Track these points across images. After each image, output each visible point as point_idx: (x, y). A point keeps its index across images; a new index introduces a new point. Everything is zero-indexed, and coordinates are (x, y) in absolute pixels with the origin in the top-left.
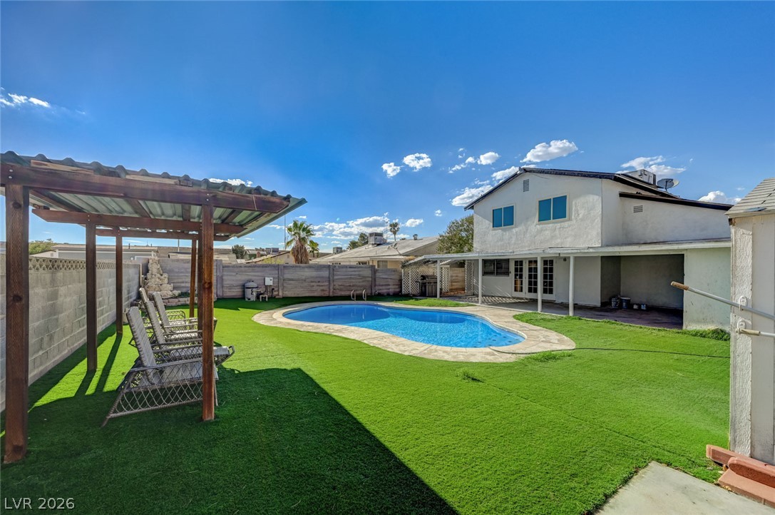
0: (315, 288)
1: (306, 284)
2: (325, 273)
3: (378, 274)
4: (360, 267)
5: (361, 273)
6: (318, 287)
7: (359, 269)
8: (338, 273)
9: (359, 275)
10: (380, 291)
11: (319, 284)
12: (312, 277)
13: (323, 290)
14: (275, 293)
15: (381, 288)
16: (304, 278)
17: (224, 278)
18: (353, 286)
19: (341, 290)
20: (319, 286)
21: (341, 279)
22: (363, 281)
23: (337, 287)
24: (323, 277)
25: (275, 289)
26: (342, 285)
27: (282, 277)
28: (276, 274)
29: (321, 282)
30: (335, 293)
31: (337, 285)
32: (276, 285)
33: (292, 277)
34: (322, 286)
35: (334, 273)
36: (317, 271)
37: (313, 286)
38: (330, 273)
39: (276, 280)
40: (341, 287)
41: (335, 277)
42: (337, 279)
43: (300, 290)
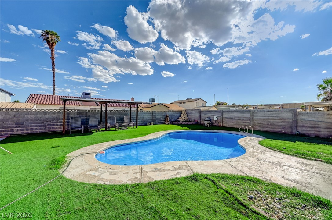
0: (240, 124)
1: (235, 121)
2: (248, 115)
3: (300, 117)
4: (280, 111)
5: (279, 115)
6: (242, 124)
7: (277, 112)
8: (257, 115)
9: (277, 117)
10: (304, 132)
11: (243, 121)
12: (238, 117)
13: (246, 125)
14: (219, 124)
15: (304, 129)
16: (233, 117)
17: (201, 116)
18: (271, 125)
19: (259, 126)
20: (243, 122)
21: (262, 119)
22: (282, 122)
23: (256, 124)
24: (245, 117)
25: (219, 122)
26: (260, 123)
27: (222, 117)
28: (220, 115)
29: (245, 120)
30: (254, 128)
31: (256, 123)
32: (219, 120)
33: (227, 117)
34: (245, 123)
35: (254, 115)
36: (242, 114)
37: (239, 122)
38: (251, 115)
39: (219, 118)
40: (260, 124)
41: (255, 118)
42: (256, 119)
43: (231, 124)
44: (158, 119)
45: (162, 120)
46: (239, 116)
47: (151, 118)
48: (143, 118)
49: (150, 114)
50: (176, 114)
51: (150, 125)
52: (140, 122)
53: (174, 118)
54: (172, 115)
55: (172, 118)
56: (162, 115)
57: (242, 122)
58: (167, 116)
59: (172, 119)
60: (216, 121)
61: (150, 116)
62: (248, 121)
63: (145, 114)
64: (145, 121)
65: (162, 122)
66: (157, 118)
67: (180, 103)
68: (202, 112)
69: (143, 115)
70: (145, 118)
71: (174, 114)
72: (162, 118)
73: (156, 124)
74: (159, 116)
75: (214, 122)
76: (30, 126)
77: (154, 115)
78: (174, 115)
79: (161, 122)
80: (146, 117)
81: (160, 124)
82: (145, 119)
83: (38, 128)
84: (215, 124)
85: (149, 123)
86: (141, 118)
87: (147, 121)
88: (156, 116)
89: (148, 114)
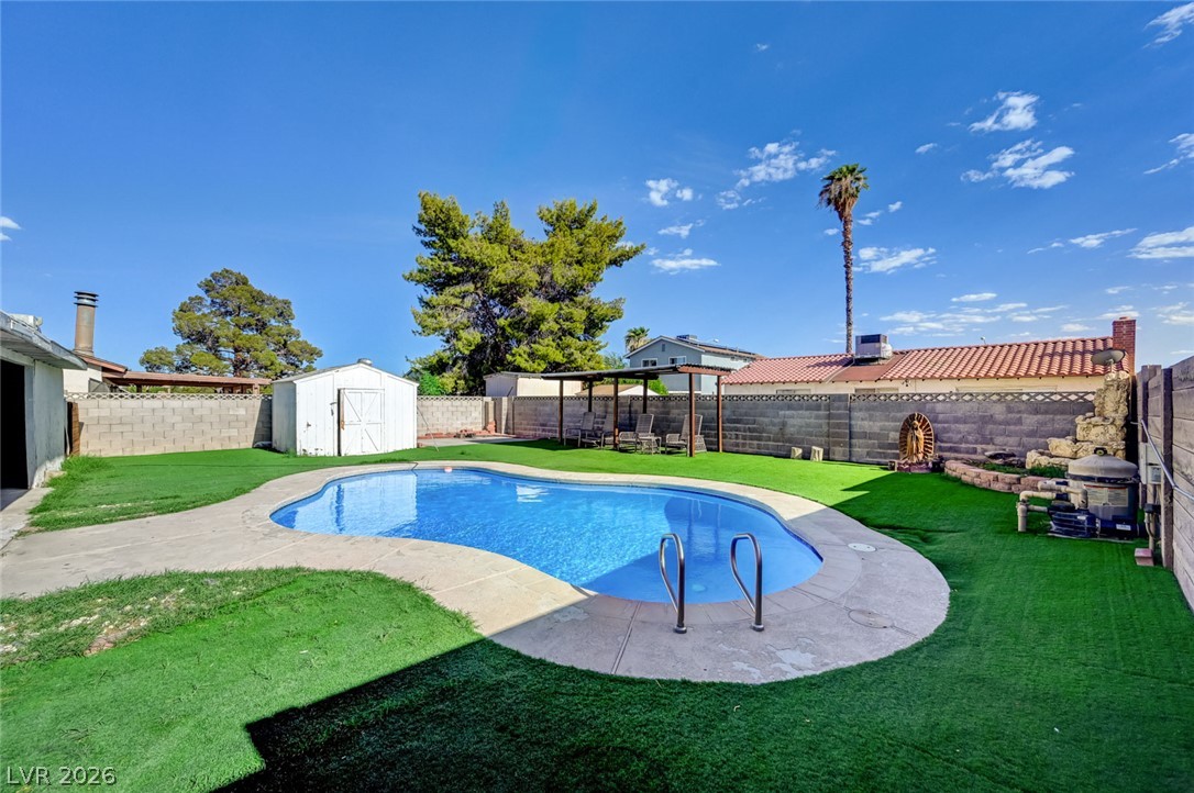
44: (865, 435)
47: (824, 429)
48: (784, 424)
49: (818, 408)
51: (806, 456)
52: (769, 439)
55: (991, 441)
56: (899, 415)
58: (908, 426)
59: (990, 447)
61: (817, 417)
63: (790, 408)
64: (786, 441)
66: (856, 430)
69: (781, 413)
70: (794, 426)
72: (886, 434)
73: (849, 461)
74: (871, 418)
77: (839, 417)
78: (1008, 423)
79: (886, 456)
80: (797, 421)
81: (875, 463)
82: (790, 430)
85: (799, 452)
86: (774, 425)
87: (798, 444)
88: (850, 418)
89: (809, 408)
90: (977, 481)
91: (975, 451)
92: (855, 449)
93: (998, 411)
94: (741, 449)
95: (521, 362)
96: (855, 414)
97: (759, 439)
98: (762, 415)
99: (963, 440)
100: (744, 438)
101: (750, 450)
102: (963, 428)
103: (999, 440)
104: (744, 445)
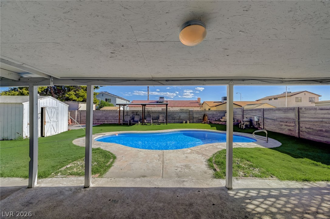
0: (283, 127)
1: (277, 123)
2: (292, 115)
6: (285, 127)
8: (305, 115)
11: (287, 124)
12: (281, 118)
13: (290, 130)
14: (260, 126)
16: (275, 118)
17: (244, 116)
18: (326, 131)
19: (308, 133)
20: (287, 126)
23: (304, 129)
24: (290, 119)
25: (260, 124)
26: (309, 128)
27: (262, 117)
28: (261, 114)
29: (289, 123)
30: (301, 135)
31: (304, 127)
32: (260, 121)
33: (268, 117)
34: (289, 126)
35: (301, 115)
36: (285, 113)
37: (282, 125)
38: (295, 115)
39: (260, 118)
40: (310, 130)
41: (301, 119)
42: (304, 121)
43: (273, 127)
44: (195, 118)
45: (201, 120)
46: (282, 116)
47: (188, 117)
48: (180, 116)
49: (187, 113)
50: (219, 113)
51: (186, 123)
52: (177, 120)
53: (216, 118)
54: (213, 114)
55: (214, 118)
56: (201, 114)
57: (285, 125)
58: (204, 116)
60: (257, 122)
61: (187, 115)
62: (293, 124)
63: (181, 113)
64: (181, 120)
65: (201, 121)
66: (194, 117)
67: (269, 100)
68: (245, 110)
69: (179, 114)
71: (216, 113)
72: (200, 117)
73: (193, 123)
74: (197, 115)
75: (255, 123)
76: (111, 120)
77: (191, 114)
78: (216, 115)
79: (199, 121)
80: (183, 116)
81: (198, 123)
82: (181, 118)
83: (114, 121)
84: (256, 126)
85: (185, 122)
86: (178, 116)
87: (184, 120)
88: (193, 115)
89: (185, 113)
90: (222, 124)
91: (212, 120)
92: (194, 121)
93: (215, 113)
94: (170, 122)
95: (74, 97)
96: (194, 114)
97: (174, 120)
98: (175, 115)
99: (210, 118)
100: (171, 120)
101: (172, 122)
102: (210, 116)
103: (215, 118)
104: (171, 121)
